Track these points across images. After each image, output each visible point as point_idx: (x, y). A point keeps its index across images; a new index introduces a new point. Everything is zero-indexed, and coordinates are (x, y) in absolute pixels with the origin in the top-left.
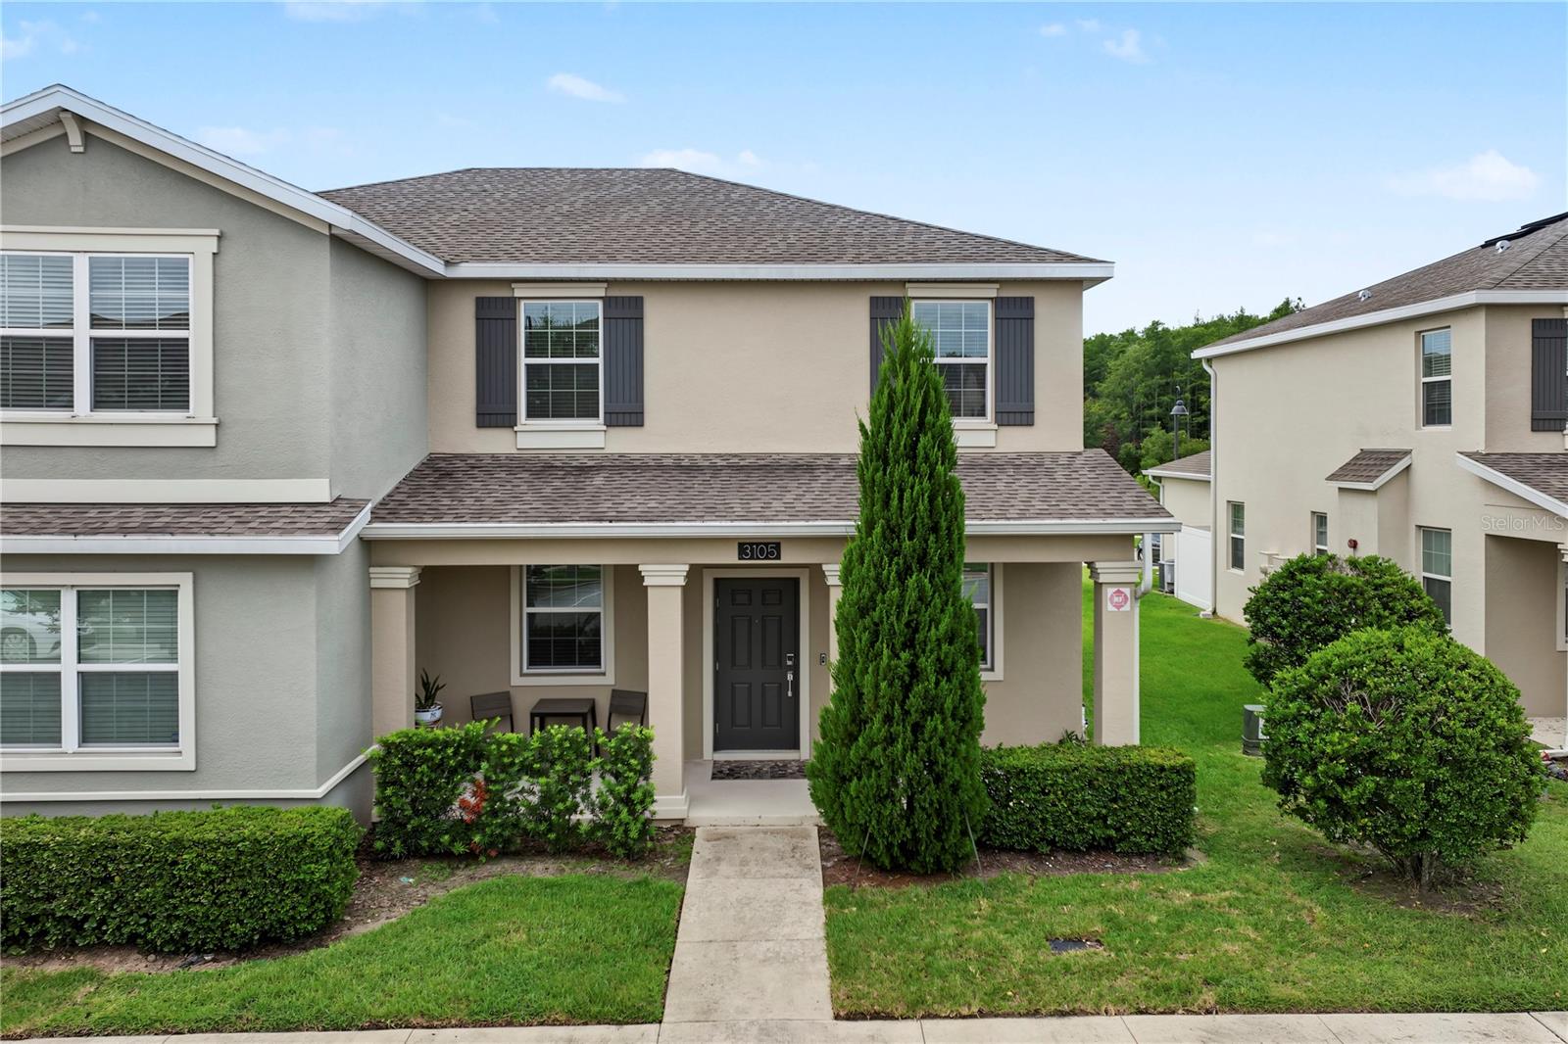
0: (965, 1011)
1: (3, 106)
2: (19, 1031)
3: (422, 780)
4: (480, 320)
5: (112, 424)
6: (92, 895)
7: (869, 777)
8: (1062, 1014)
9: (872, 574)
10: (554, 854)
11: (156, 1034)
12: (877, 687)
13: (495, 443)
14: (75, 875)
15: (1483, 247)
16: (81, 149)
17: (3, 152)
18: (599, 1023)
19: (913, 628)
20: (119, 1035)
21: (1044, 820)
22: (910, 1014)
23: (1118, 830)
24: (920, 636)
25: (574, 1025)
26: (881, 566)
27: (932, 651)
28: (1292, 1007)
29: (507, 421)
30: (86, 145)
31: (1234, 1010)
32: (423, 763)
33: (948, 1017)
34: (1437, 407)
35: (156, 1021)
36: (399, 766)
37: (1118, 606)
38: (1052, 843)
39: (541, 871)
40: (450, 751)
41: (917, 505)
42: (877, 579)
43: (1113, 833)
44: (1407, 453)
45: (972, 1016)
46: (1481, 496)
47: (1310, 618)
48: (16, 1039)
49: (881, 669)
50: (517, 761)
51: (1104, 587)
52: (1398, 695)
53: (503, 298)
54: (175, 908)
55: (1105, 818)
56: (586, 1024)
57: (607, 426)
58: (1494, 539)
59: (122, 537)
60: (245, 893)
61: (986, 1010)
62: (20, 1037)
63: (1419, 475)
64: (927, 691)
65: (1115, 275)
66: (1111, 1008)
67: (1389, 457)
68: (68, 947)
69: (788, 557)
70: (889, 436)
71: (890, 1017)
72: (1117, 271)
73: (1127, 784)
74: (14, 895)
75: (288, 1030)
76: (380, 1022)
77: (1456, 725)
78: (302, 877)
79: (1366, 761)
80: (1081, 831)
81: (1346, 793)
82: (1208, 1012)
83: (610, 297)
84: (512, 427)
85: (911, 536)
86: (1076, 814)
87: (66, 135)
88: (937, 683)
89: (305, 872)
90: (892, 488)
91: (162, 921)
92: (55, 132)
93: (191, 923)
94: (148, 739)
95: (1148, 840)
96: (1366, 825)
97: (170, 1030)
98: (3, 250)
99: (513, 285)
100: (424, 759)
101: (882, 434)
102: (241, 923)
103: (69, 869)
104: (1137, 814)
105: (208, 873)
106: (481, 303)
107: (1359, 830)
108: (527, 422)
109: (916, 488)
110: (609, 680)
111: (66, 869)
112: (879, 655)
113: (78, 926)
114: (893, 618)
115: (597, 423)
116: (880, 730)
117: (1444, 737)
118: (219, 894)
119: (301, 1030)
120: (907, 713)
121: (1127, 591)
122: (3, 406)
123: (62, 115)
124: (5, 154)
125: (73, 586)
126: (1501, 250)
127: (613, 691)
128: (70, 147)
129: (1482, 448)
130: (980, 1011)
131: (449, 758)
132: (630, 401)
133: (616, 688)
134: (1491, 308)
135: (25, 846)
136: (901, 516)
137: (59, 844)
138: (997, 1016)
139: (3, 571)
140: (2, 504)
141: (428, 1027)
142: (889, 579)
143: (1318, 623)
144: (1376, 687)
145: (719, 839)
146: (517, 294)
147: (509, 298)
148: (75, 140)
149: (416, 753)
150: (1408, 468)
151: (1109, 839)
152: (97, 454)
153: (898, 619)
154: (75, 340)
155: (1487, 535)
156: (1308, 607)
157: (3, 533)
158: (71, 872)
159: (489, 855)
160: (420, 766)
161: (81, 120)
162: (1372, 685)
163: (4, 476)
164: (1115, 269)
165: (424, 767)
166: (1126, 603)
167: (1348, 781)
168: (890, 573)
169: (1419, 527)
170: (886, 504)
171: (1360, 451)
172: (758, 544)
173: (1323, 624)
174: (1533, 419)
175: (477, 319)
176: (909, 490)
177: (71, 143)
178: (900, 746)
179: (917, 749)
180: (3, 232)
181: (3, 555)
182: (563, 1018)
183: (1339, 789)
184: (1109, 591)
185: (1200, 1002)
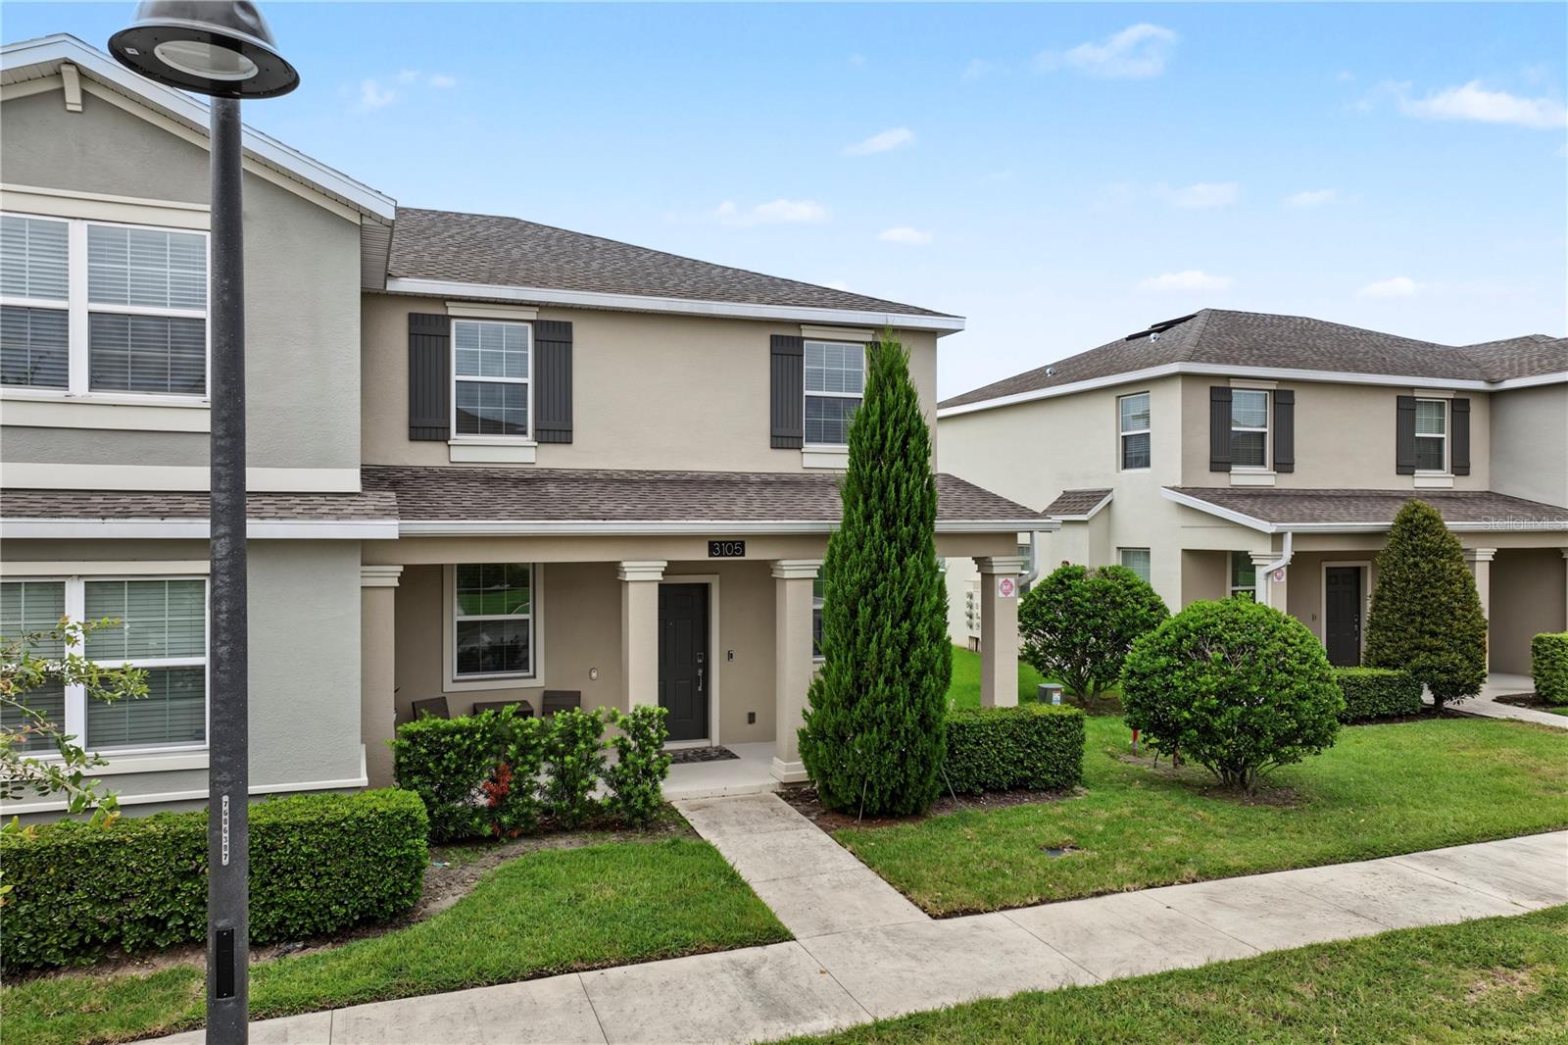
0: (1029, 901)
1: (3, 47)
2: (160, 1029)
3: (448, 767)
4: (412, 335)
5: (115, 405)
6: (178, 890)
7: (871, 732)
8: (1098, 894)
9: (874, 556)
10: (573, 829)
11: (314, 1012)
12: (881, 654)
13: (428, 456)
14: (158, 871)
15: (1127, 339)
16: (79, 109)
17: (3, 96)
18: (743, 947)
19: (910, 602)
20: (272, 1018)
21: (979, 767)
22: (990, 909)
23: (1032, 770)
24: (916, 608)
25: (721, 951)
26: (881, 549)
27: (925, 621)
28: (1243, 872)
29: (441, 435)
30: (84, 104)
31: (1208, 878)
32: (448, 751)
33: (1018, 907)
34: (1135, 453)
35: (310, 999)
36: (425, 754)
37: (1006, 593)
38: (983, 785)
39: (563, 845)
40: (478, 736)
41: (911, 497)
42: (880, 561)
43: (1029, 773)
44: (1109, 491)
45: (1035, 904)
46: (1179, 520)
47: (1082, 613)
48: (158, 1037)
49: (884, 638)
50: (543, 742)
51: (996, 577)
52: (1250, 644)
53: (437, 316)
54: (272, 894)
55: (1021, 761)
56: (731, 949)
57: (539, 442)
58: (1189, 554)
59: (159, 521)
60: (347, 875)
61: (1044, 898)
62: (162, 1034)
63: (1118, 507)
64: (923, 654)
65: (966, 327)
66: (1130, 886)
67: (1095, 496)
68: (146, 950)
69: (752, 554)
70: (884, 437)
71: (977, 912)
72: (967, 325)
73: (1038, 733)
74: (84, 899)
75: (454, 990)
76: (543, 971)
77: (1294, 662)
78: (406, 851)
79: (1228, 695)
80: (1006, 773)
81: (1215, 721)
82: (1194, 881)
83: (542, 321)
84: (447, 441)
85: (907, 522)
86: (1003, 760)
87: (62, 90)
88: (930, 647)
89: (410, 846)
90: (888, 482)
91: (258, 910)
92: (49, 86)
93: (290, 908)
94: (168, 739)
95: (1053, 777)
96: (1231, 744)
97: (327, 1006)
98: (3, 211)
99: (448, 304)
100: (450, 746)
101: (878, 437)
102: (341, 904)
103: (152, 865)
104: (1044, 757)
105: (310, 856)
106: (413, 319)
107: (1224, 749)
108: (458, 437)
109: (912, 482)
110: (540, 682)
111: (148, 865)
112: (881, 626)
113: (158, 924)
114: (896, 593)
115: (528, 439)
116: (883, 691)
117: (1286, 672)
118: (318, 877)
119: (466, 989)
120: (906, 675)
121: (1012, 580)
122: (3, 383)
123: (64, 68)
124: (5, 98)
125: (80, 576)
126: (1153, 341)
127: (545, 692)
128: (65, 103)
129: (1179, 484)
130: (1040, 900)
131: (477, 743)
132: (560, 420)
133: (546, 689)
134: (1186, 376)
135: (97, 845)
136: (898, 506)
137: (137, 839)
138: (1053, 902)
139: (2, 561)
140: (3, 489)
141: (589, 970)
142: (889, 560)
143: (1089, 617)
144: (1232, 639)
145: (699, 809)
146: (451, 312)
147: (443, 316)
148: (73, 97)
149: (443, 740)
150: (1110, 503)
151: (1025, 779)
152: (95, 438)
153: (900, 593)
154: (70, 313)
155: (1183, 550)
156: (1079, 604)
157: (3, 516)
158: (153, 868)
159: (510, 837)
160: (447, 753)
161: (84, 75)
162: (1228, 638)
163: (5, 460)
164: (966, 324)
165: (451, 753)
166: (1012, 590)
167: (1215, 712)
168: (890, 553)
169: (1119, 548)
170: (882, 498)
171: (1062, 493)
172: (726, 543)
173: (1093, 617)
174: (1211, 462)
175: (410, 334)
176: (904, 486)
177: (68, 100)
178: (901, 703)
179: (914, 705)
180: (3, 191)
181: (3, 539)
182: (711, 946)
183: (1211, 718)
184: (1000, 581)
185: (1186, 874)
